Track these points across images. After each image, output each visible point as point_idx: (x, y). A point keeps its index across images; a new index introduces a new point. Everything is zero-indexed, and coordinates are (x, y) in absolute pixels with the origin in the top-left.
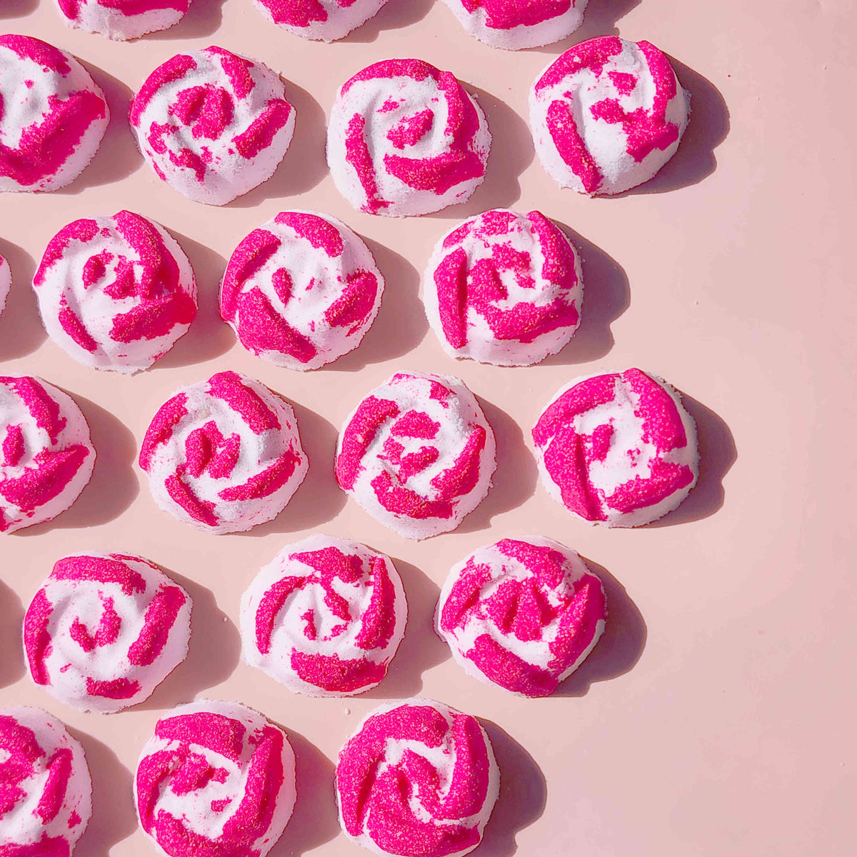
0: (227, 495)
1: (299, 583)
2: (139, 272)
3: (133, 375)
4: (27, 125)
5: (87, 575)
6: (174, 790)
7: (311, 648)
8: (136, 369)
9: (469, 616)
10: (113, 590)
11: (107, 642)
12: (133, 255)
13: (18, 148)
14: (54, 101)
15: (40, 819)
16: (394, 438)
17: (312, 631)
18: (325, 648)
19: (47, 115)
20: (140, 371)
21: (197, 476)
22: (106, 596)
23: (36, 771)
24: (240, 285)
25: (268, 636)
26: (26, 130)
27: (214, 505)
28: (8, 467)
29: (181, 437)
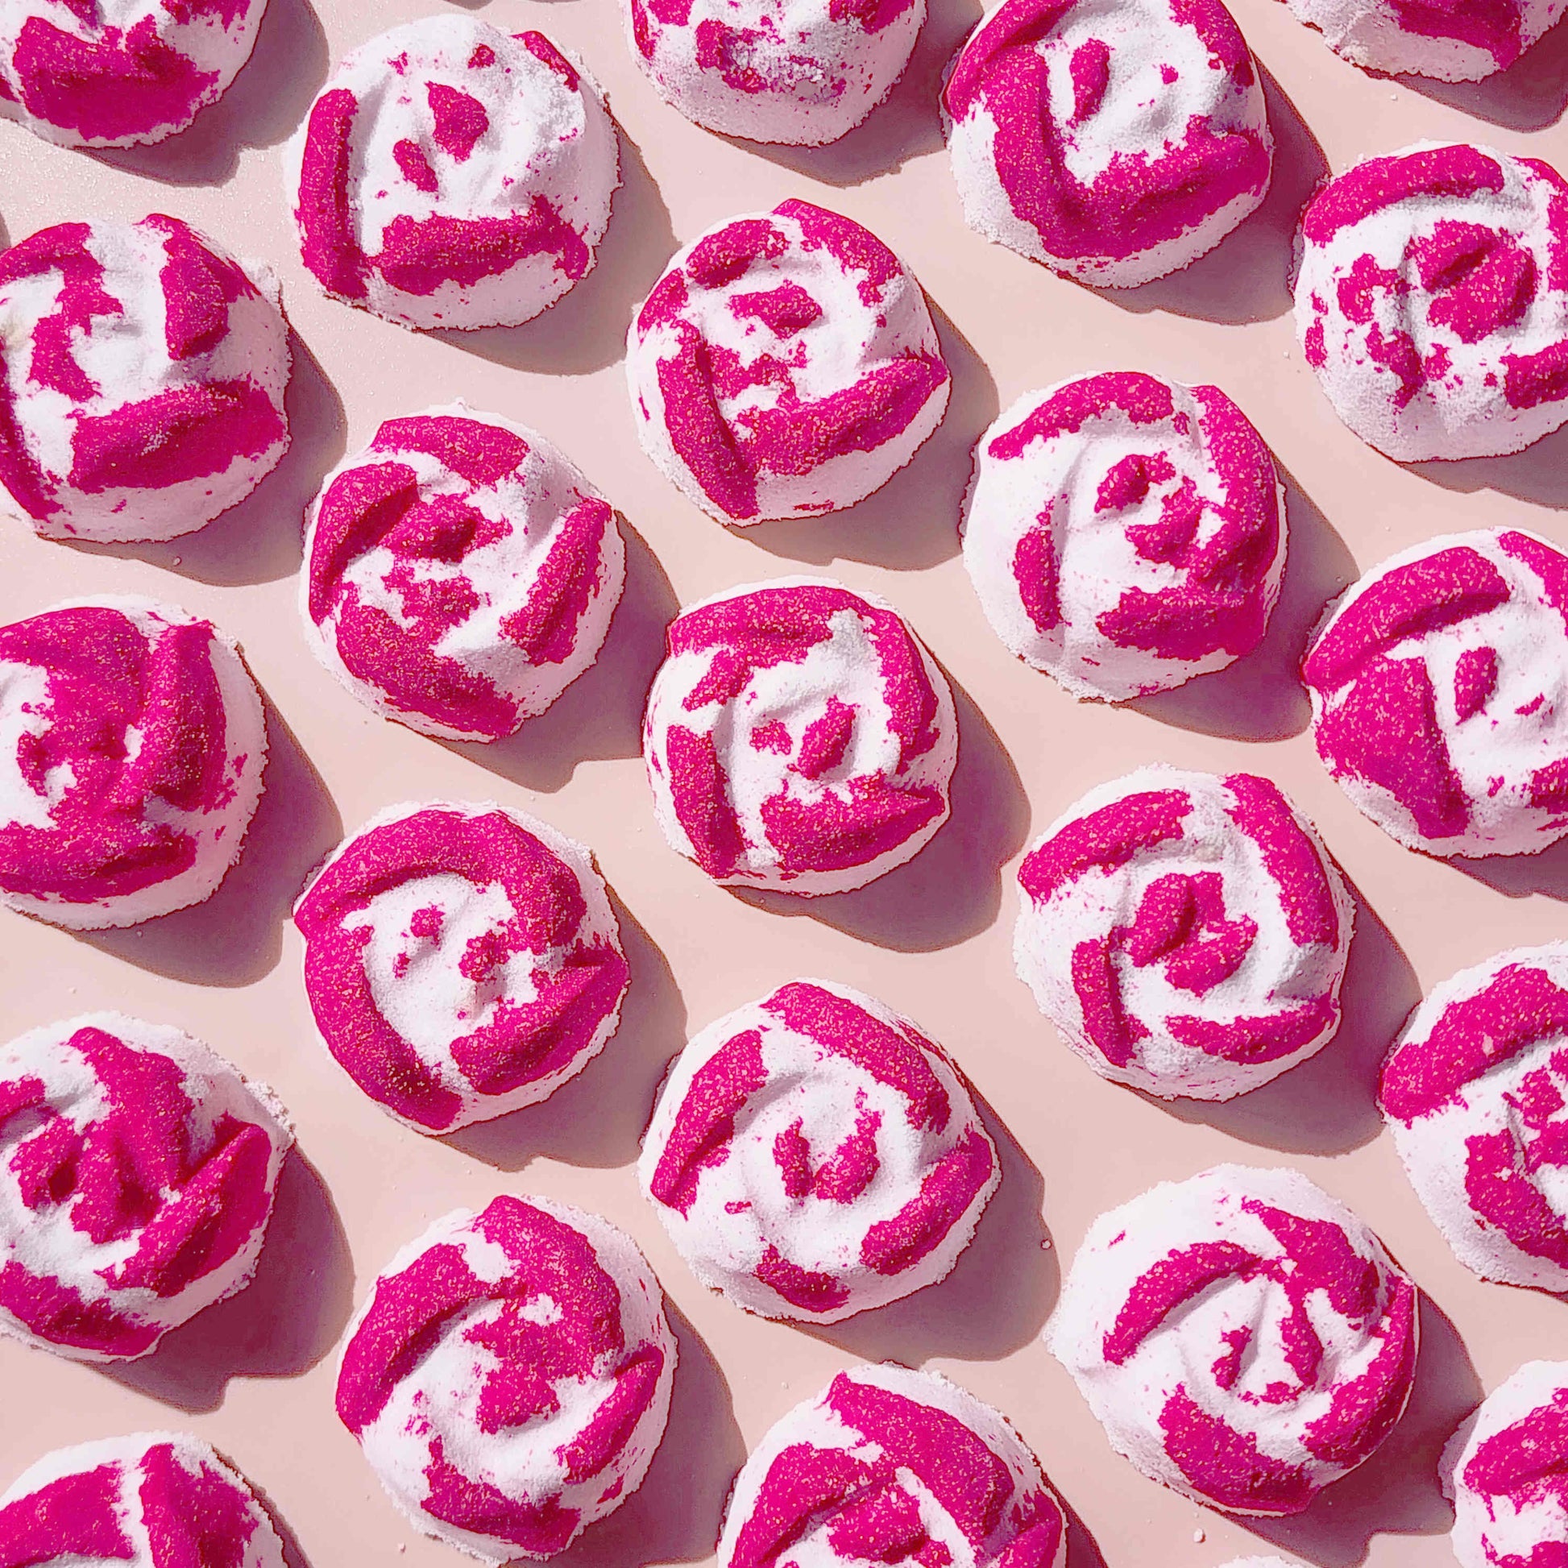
0: (1186, 1030)
1: (1244, 1264)
2: (1210, 526)
3: (1083, 700)
4: (1129, 149)
5: (855, 1051)
6: (833, 1540)
7: (1213, 1400)
8: (1094, 693)
9: (1541, 1490)
10: (891, 1103)
11: (835, 1196)
12: (1212, 488)
13: (1089, 184)
14: (1199, 129)
15: (564, 1470)
16: (1552, 1074)
17: (1228, 1372)
18: (1241, 1417)
19: (1172, 148)
20: (1099, 700)
21: (1140, 963)
22: (871, 1105)
23: (595, 1371)
24: (1391, 644)
25: (1140, 1337)
26: (1122, 159)
27: (1146, 1033)
28: (797, 775)
29: (1144, 873)
